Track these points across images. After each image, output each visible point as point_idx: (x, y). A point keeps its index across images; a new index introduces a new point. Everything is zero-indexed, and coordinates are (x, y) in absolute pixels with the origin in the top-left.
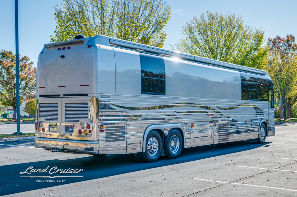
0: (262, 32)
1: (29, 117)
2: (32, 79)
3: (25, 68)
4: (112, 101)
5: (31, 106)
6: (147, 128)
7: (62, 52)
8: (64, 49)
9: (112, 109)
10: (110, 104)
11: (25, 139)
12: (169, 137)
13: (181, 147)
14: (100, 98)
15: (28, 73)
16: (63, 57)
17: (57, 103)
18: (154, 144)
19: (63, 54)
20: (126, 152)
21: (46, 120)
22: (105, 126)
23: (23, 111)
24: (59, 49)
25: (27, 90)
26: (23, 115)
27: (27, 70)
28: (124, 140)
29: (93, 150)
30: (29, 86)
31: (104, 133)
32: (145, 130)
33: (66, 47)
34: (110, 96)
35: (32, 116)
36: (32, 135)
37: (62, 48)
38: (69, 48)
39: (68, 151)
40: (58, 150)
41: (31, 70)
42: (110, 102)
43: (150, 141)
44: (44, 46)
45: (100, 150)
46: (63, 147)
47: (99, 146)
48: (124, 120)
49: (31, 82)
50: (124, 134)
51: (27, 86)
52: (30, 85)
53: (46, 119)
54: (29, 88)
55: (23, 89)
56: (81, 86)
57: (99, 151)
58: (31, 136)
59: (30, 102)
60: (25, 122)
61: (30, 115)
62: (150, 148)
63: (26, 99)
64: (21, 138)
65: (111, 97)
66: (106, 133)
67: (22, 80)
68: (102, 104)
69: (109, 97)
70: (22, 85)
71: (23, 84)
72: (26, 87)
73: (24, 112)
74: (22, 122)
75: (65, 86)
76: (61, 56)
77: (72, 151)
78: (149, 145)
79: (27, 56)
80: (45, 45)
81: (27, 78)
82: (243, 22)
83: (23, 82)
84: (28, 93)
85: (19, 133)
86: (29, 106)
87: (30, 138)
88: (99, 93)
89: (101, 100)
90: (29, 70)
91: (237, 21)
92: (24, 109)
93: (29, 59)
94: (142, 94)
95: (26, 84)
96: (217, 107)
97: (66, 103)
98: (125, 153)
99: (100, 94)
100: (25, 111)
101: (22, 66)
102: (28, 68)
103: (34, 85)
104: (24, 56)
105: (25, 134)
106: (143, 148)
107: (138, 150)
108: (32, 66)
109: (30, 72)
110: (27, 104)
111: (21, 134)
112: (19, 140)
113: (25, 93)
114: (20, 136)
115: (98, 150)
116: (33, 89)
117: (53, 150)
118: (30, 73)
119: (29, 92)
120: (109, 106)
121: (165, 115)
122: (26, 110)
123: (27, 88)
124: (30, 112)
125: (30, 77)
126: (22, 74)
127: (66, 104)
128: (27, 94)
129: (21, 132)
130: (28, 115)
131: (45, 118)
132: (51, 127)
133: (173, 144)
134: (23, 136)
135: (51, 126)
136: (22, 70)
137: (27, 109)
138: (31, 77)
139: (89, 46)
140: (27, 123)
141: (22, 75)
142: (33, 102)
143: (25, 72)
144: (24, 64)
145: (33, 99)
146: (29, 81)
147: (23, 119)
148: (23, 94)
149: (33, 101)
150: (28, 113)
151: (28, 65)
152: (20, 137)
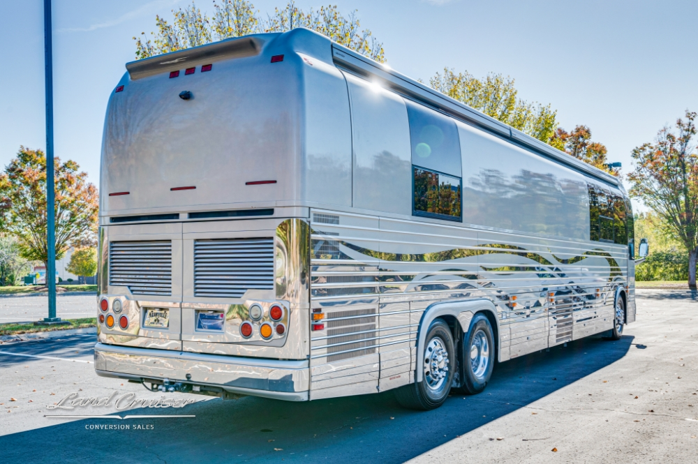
0: (552, 113)
1: (79, 283)
2: (84, 206)
3: (70, 184)
4: (345, 232)
5: (82, 260)
6: (425, 313)
7: (184, 83)
8: (190, 71)
9: (344, 256)
10: (338, 242)
11: (68, 335)
12: (468, 336)
13: (492, 360)
14: (312, 223)
15: (76, 194)
16: (186, 96)
17: (170, 241)
18: (440, 358)
19: (186, 88)
20: (378, 387)
21: (132, 291)
22: (326, 310)
23: (66, 270)
24: (174, 74)
25: (74, 228)
26: (65, 279)
27: (74, 188)
28: (372, 350)
29: (293, 391)
30: (78, 220)
31: (322, 333)
32: (419, 319)
33: (198, 65)
34: (338, 217)
35: (83, 280)
36: (85, 325)
37: (184, 70)
38: (207, 68)
39: (203, 389)
40: (171, 389)
41: (82, 189)
42: (337, 234)
43: (430, 349)
44: (125, 70)
45: (312, 388)
46: (188, 376)
47: (310, 376)
48: (372, 290)
49: (82, 212)
50: (373, 334)
51: (74, 221)
52: (79, 218)
53: (132, 288)
54: (79, 225)
55: (66, 226)
56: (247, 184)
57: (309, 391)
58: (83, 327)
59: (80, 254)
60: (68, 292)
61: (79, 277)
62: (431, 368)
63: (73, 245)
64: (57, 333)
65: (340, 221)
66: (329, 333)
67: (63, 207)
68: (316, 241)
69: (334, 220)
70: (64, 219)
71: (65, 215)
72: (71, 222)
73: (67, 272)
74: (64, 292)
75: (194, 188)
76: (180, 92)
77: (217, 390)
78: (427, 361)
79: (73, 161)
80: (127, 65)
81: (74, 205)
82: (515, 93)
83: (66, 213)
84: (76, 235)
85: (54, 320)
86: (77, 260)
87: (80, 331)
88: (308, 204)
89: (315, 229)
90: (78, 188)
91: (505, 91)
92: (67, 267)
93: (78, 166)
94: (413, 215)
95: (73, 215)
96: (553, 255)
97: (198, 240)
98: (376, 391)
99: (312, 210)
100: (70, 271)
101: (62, 180)
102: (75, 185)
103: (88, 217)
104: (68, 160)
105: (67, 323)
106: (416, 371)
107: (406, 379)
108: (84, 181)
109: (80, 192)
110: (73, 258)
111: (60, 323)
112: (51, 338)
113: (70, 235)
114: (55, 328)
115: (307, 389)
116: (86, 227)
117: (153, 385)
118: (80, 195)
119: (78, 231)
120: (334, 248)
121: (461, 276)
122: (72, 269)
123: (73, 224)
124: (80, 272)
125: (80, 201)
126: (63, 196)
127: (198, 243)
128: (73, 236)
129: (57, 317)
130: (75, 278)
131: (129, 287)
132: (148, 315)
133: (474, 354)
134: (61, 328)
135: (149, 311)
136: (63, 188)
137: (73, 266)
138: (83, 202)
139: (277, 59)
140: (73, 294)
141: (64, 198)
142: (85, 253)
143: (69, 193)
144: (68, 177)
145: (85, 247)
146: (78, 210)
147: (66, 286)
148: (65, 237)
149: (86, 251)
150: (76, 273)
151: (75, 179)
152: (55, 330)
